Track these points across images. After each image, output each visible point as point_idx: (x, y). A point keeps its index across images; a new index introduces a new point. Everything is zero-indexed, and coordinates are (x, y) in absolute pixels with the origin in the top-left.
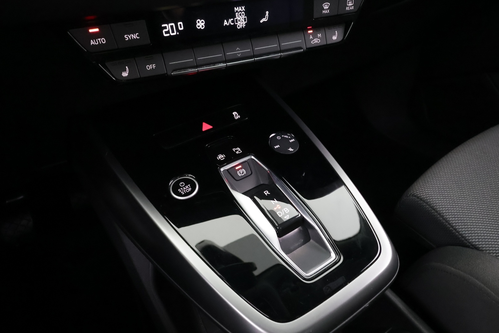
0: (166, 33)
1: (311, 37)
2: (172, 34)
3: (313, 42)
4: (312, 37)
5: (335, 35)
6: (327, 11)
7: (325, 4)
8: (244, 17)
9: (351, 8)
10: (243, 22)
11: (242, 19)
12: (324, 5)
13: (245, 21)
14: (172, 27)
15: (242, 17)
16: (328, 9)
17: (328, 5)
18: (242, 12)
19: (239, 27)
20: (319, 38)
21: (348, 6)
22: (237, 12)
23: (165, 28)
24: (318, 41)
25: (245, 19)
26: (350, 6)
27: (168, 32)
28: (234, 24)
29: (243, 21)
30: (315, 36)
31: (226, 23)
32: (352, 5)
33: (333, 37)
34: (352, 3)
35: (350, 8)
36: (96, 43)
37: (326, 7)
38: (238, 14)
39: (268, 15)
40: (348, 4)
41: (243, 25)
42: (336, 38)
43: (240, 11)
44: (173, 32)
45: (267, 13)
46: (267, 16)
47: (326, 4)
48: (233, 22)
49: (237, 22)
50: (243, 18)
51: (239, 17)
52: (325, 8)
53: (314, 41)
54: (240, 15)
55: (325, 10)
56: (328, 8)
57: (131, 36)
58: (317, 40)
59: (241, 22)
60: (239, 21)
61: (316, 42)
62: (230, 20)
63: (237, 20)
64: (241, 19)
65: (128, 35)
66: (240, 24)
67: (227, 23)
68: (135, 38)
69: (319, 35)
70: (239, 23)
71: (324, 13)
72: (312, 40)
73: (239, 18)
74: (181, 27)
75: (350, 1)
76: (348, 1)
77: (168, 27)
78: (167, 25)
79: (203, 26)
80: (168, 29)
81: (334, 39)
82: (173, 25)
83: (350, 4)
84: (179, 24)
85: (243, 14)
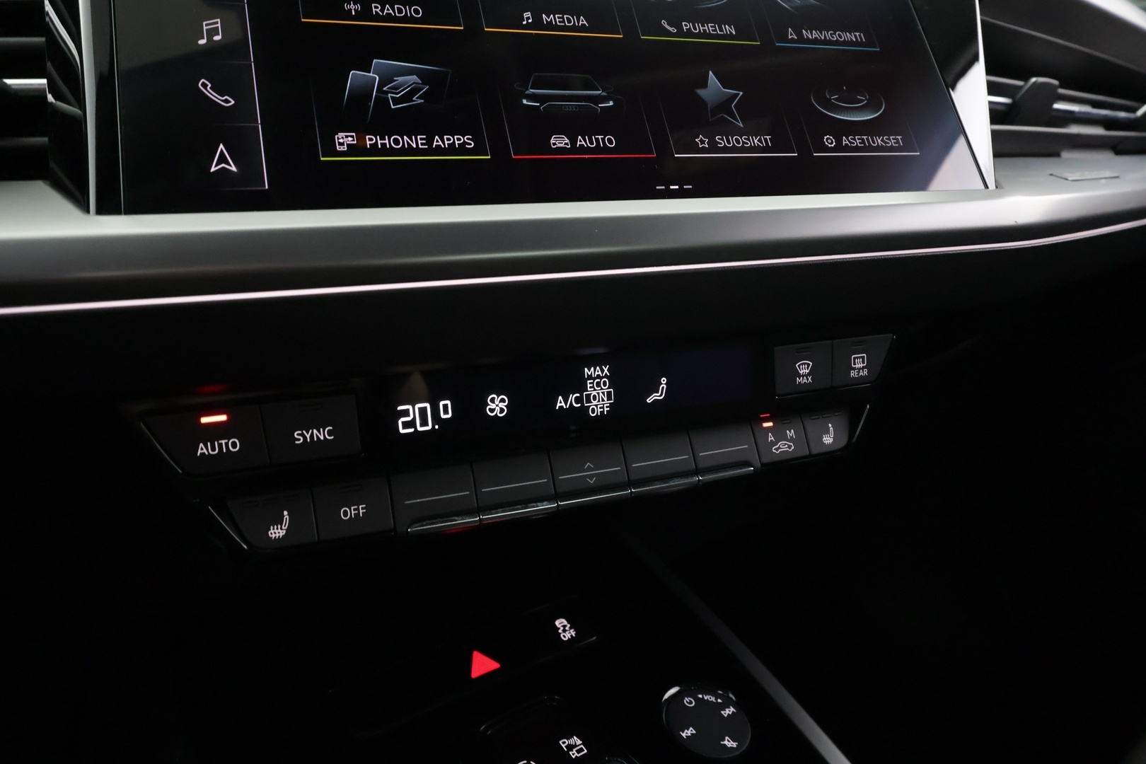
0: (406, 425)
1: (771, 438)
2: (420, 429)
3: (777, 449)
4: (773, 438)
5: (828, 432)
6: (808, 379)
7: (802, 364)
8: (606, 389)
9: (861, 373)
10: (603, 400)
11: (601, 394)
12: (799, 366)
13: (609, 398)
14: (423, 411)
15: (602, 389)
16: (809, 374)
17: (808, 365)
18: (603, 378)
19: (593, 411)
20: (791, 440)
21: (854, 369)
22: (590, 377)
23: (406, 413)
24: (790, 447)
25: (609, 393)
26: (859, 369)
27: (411, 424)
28: (582, 404)
29: (605, 399)
30: (780, 437)
31: (560, 403)
32: (863, 368)
33: (824, 439)
34: (863, 362)
35: (859, 372)
36: (213, 449)
37: (804, 371)
38: (593, 383)
39: (665, 386)
40: (855, 364)
41: (603, 408)
42: (831, 441)
43: (598, 377)
44: (424, 423)
45: (664, 380)
46: (663, 388)
47: (805, 364)
48: (577, 400)
49: (588, 401)
50: (603, 393)
51: (595, 390)
52: (801, 372)
53: (779, 448)
54: (598, 384)
55: (803, 376)
56: (807, 371)
57: (312, 433)
58: (786, 444)
59: (599, 401)
60: (595, 398)
61: (785, 449)
62: (572, 397)
63: (588, 396)
64: (598, 393)
65: (304, 432)
66: (596, 406)
67: (563, 404)
68: (322, 438)
69: (791, 433)
70: (595, 403)
71: (800, 383)
72: (774, 444)
73: (594, 393)
74: (446, 412)
75: (857, 358)
76: (854, 358)
77: (413, 411)
78: (410, 407)
79: (502, 410)
80: (412, 416)
81: (826, 442)
82: (426, 408)
83: (859, 364)
84: (443, 405)
85: (605, 384)
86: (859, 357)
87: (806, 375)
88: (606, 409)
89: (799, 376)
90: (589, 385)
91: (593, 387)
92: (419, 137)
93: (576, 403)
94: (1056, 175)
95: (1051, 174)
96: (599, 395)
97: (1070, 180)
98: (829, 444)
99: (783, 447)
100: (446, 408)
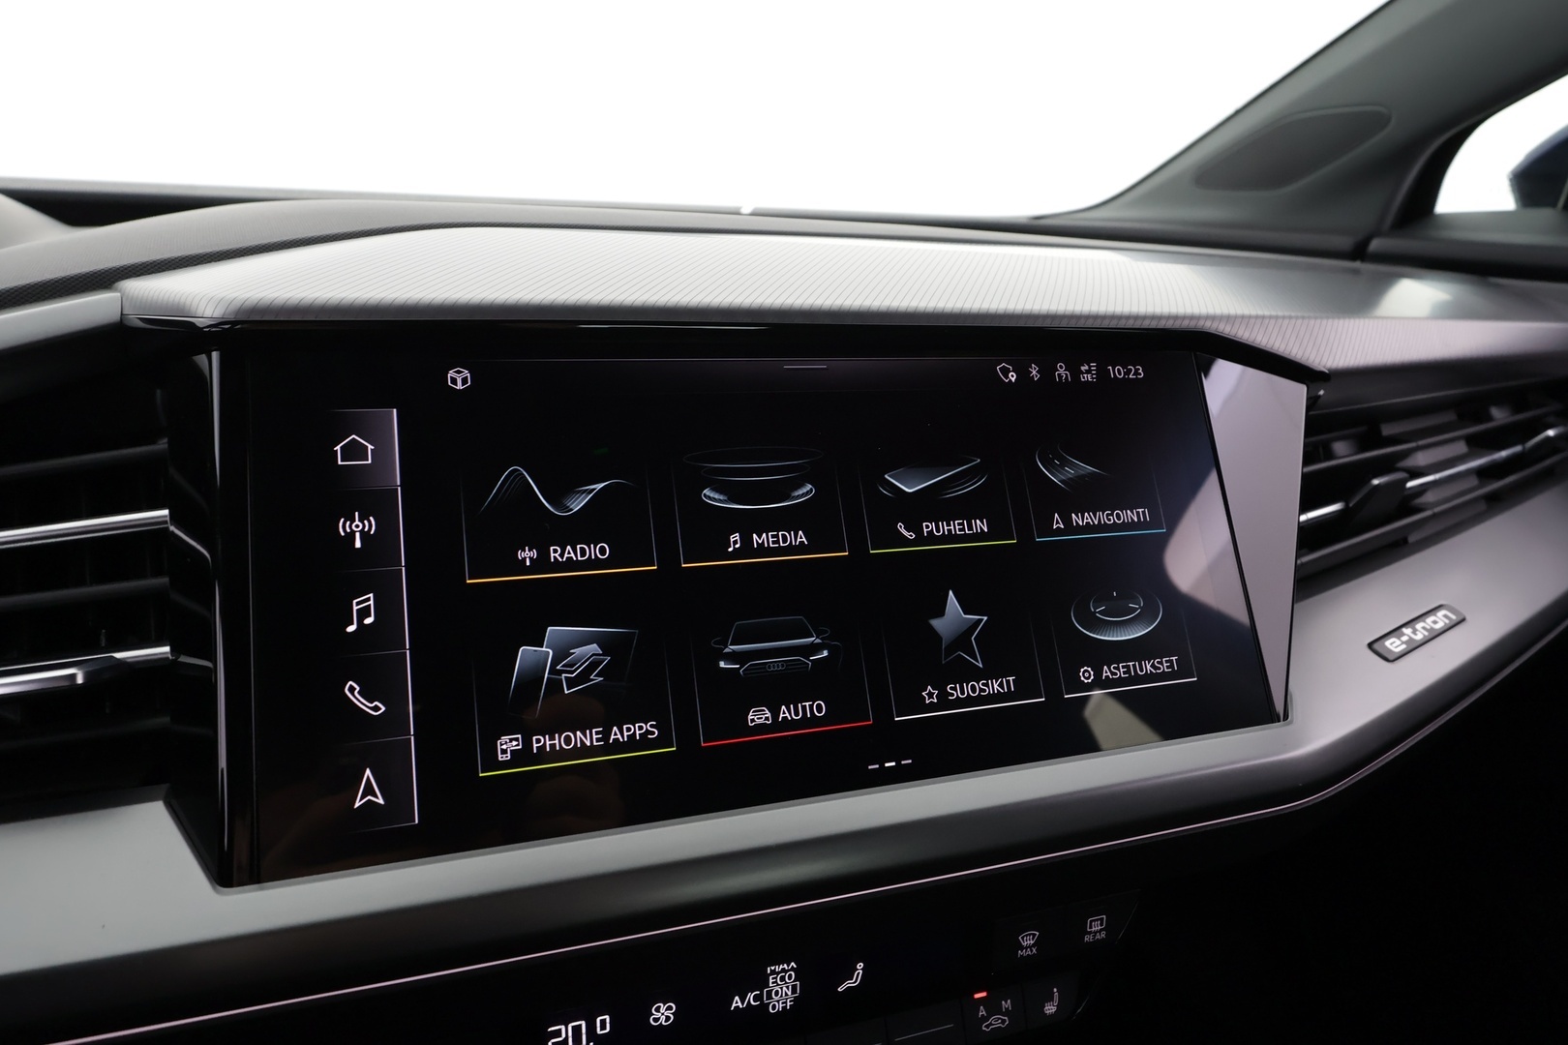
1: (982, 1012)
3: (987, 1027)
4: (984, 1013)
5: (1051, 999)
6: (1032, 951)
7: (1026, 936)
8: (791, 983)
9: (1098, 937)
10: (786, 994)
11: (785, 989)
12: (1023, 938)
13: (794, 991)
14: (577, 1030)
15: (786, 983)
16: (1034, 945)
17: (1034, 935)
18: (789, 970)
19: (774, 1007)
20: (1007, 1013)
21: (1090, 933)
22: (773, 972)
23: (558, 1033)
24: (1003, 1021)
25: (794, 988)
26: (1095, 932)
28: (762, 1002)
29: (789, 993)
30: (993, 1008)
31: (737, 1002)
32: (1101, 930)
33: (1046, 1008)
34: (1101, 925)
35: (1095, 936)
37: (1027, 941)
38: (776, 978)
39: (861, 971)
40: (1091, 927)
41: (786, 1003)
42: (1054, 1011)
43: (783, 970)
44: (577, 1040)
46: (859, 974)
47: (1030, 935)
48: (756, 998)
49: (769, 997)
50: (788, 987)
51: (778, 985)
52: (1024, 945)
53: (991, 1024)
54: (783, 979)
55: (1026, 948)
56: (1032, 942)
58: (999, 1019)
59: (781, 996)
60: (777, 993)
61: (998, 1025)
62: (750, 996)
63: (769, 993)
64: (782, 988)
66: (778, 1001)
67: (740, 1004)
69: (1007, 1004)
70: (777, 998)
71: (1022, 956)
72: (985, 1019)
73: (778, 988)
74: (603, 1027)
75: (1094, 921)
76: (1091, 922)
77: (565, 1030)
78: (563, 1027)
79: (668, 1018)
80: (564, 1036)
81: (1048, 1012)
82: (581, 1025)
83: (1096, 927)
84: (601, 1020)
85: (790, 977)
86: (1097, 920)
87: (1030, 947)
88: (789, 1004)
89: (1022, 948)
90: (771, 981)
91: (776, 982)
92: (594, 730)
93: (755, 1001)
94: (1376, 646)
95: (1370, 645)
96: (782, 990)
97: (1391, 658)
98: (1051, 1015)
99: (996, 1022)
100: (604, 1023)
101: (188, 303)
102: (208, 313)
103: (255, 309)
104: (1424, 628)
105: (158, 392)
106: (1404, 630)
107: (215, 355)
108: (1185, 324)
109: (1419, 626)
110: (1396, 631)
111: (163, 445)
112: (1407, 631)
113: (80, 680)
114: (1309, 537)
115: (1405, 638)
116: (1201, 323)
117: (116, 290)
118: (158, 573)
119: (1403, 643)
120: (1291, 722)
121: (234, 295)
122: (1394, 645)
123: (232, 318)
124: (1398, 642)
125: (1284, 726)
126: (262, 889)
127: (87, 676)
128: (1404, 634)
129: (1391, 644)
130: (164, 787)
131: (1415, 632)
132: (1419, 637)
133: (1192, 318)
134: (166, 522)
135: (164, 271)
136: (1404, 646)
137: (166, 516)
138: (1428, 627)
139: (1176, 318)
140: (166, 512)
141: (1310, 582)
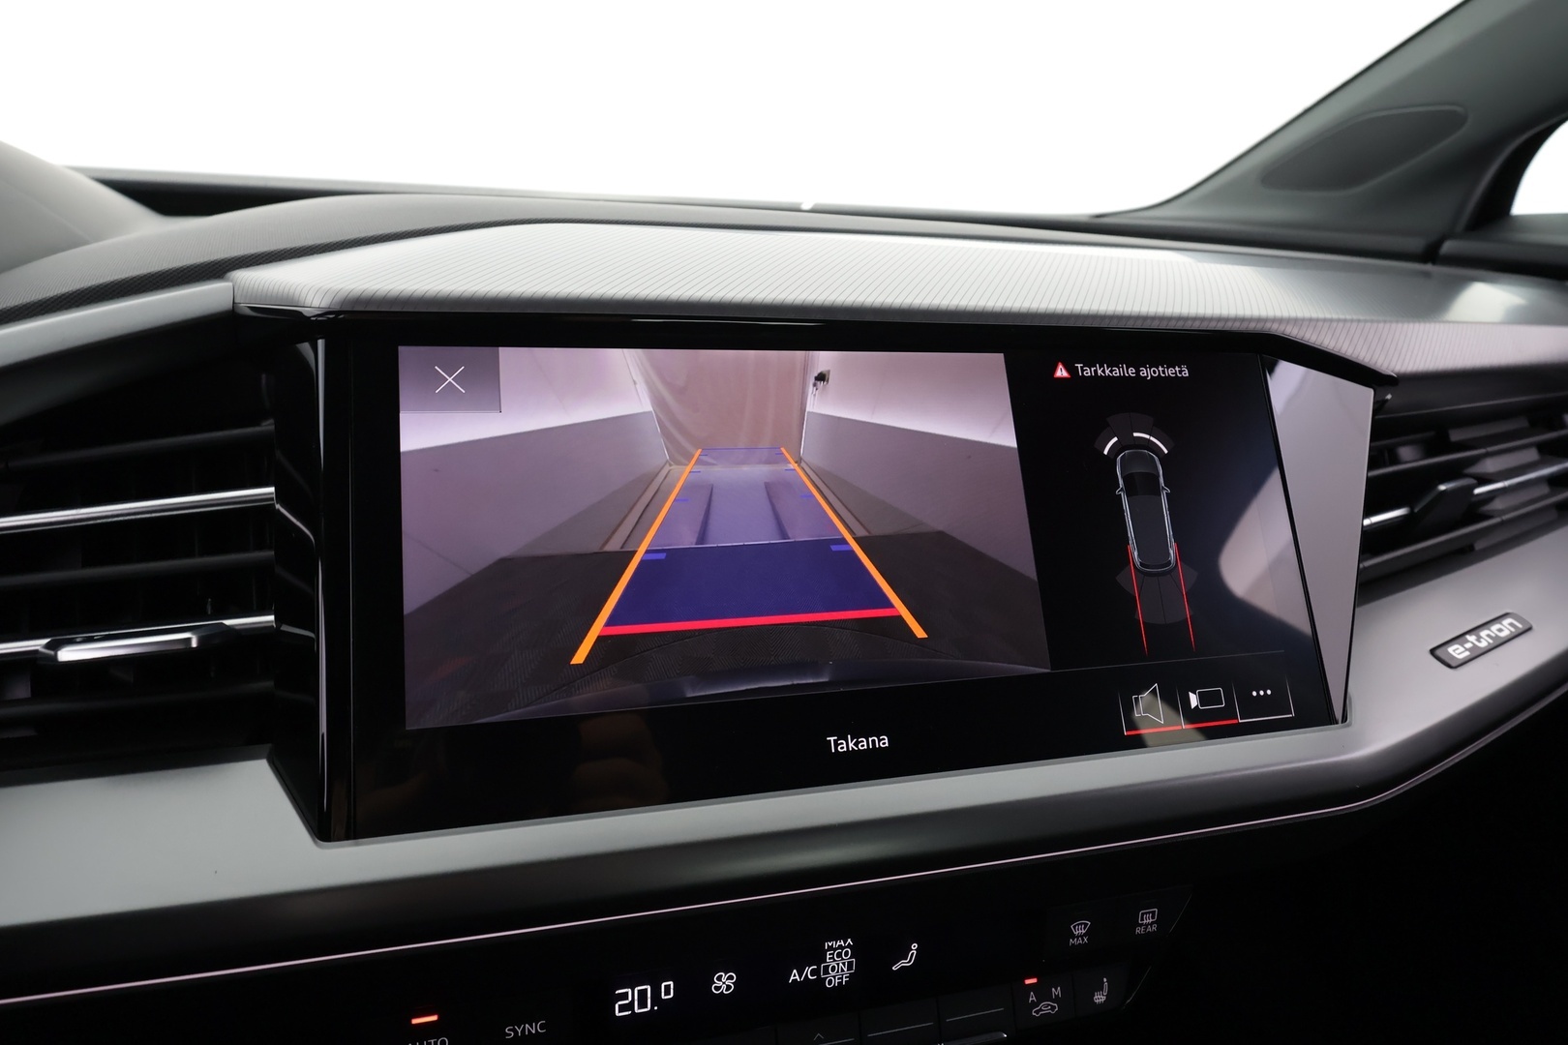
0: (622, 1008)
1: (1032, 998)
2: (637, 1010)
3: (1037, 1012)
4: (1034, 999)
5: (1101, 989)
6: (1083, 940)
7: (1078, 925)
8: (847, 960)
9: (1149, 929)
10: (843, 970)
11: (841, 965)
12: (1074, 927)
13: (849, 968)
14: (643, 993)
15: (843, 959)
16: (1085, 935)
17: (1086, 925)
18: (845, 947)
19: (830, 982)
20: (1057, 1000)
21: (1141, 925)
22: (831, 948)
23: (625, 996)
24: (1053, 1008)
25: (850, 965)
26: (1147, 925)
27: (630, 1006)
28: (819, 977)
29: (845, 970)
30: (1043, 993)
31: (795, 976)
32: (1153, 923)
33: (1096, 997)
34: (1153, 917)
35: (1146, 929)
37: (1079, 931)
38: (833, 954)
39: (915, 952)
40: (1142, 920)
41: (842, 978)
42: (1103, 1000)
43: (840, 947)
44: (642, 1004)
45: (914, 947)
46: (913, 954)
47: (1081, 924)
48: (813, 973)
49: (826, 972)
50: (844, 964)
51: (835, 961)
52: (1076, 933)
53: (1041, 1010)
54: (839, 955)
55: (1078, 937)
56: (1084, 932)
57: (524, 1027)
58: (1049, 1005)
59: (838, 972)
60: (833, 969)
61: (1047, 1011)
62: (808, 970)
63: (826, 968)
64: (838, 964)
65: (516, 1027)
66: (834, 977)
67: (797, 977)
68: (534, 1032)
69: (1056, 992)
70: (833, 974)
71: (1073, 945)
72: (1035, 1004)
73: (834, 964)
74: (667, 992)
75: (1146, 913)
76: (1143, 914)
77: (632, 994)
78: (630, 991)
79: (729, 987)
80: (630, 999)
81: (1097, 1001)
82: (646, 989)
83: (1147, 920)
84: (665, 986)
85: (846, 954)
86: (1149, 913)
87: (1082, 936)
88: (844, 980)
89: (1073, 937)
90: (828, 957)
91: (833, 958)
93: (812, 975)
94: (1438, 652)
95: (1433, 652)
96: (838, 966)
97: (1453, 665)
98: (1101, 1004)
99: (1046, 1008)
100: (668, 989)
101: (297, 293)
102: (316, 303)
103: (358, 300)
104: (1488, 636)
105: (264, 376)
106: (1468, 637)
107: (321, 343)
108: (1252, 327)
109: (1484, 633)
110: (1459, 638)
111: (268, 426)
112: (1471, 638)
113: (194, 644)
114: (1373, 541)
115: (1468, 645)
116: (1268, 325)
117: (228, 280)
118: (260, 547)
119: (1466, 650)
120: (1349, 726)
121: (340, 287)
122: (1457, 652)
123: (337, 308)
124: (1461, 649)
125: (1343, 727)
126: (357, 845)
127: (200, 641)
128: (1468, 641)
129: (1454, 651)
130: (268, 747)
131: (1479, 639)
132: (1483, 644)
133: (1259, 320)
134: (272, 499)
135: (271, 262)
136: (1467, 653)
137: (272, 493)
138: (1493, 635)
139: (1243, 320)
140: (272, 489)
141: (1372, 587)
